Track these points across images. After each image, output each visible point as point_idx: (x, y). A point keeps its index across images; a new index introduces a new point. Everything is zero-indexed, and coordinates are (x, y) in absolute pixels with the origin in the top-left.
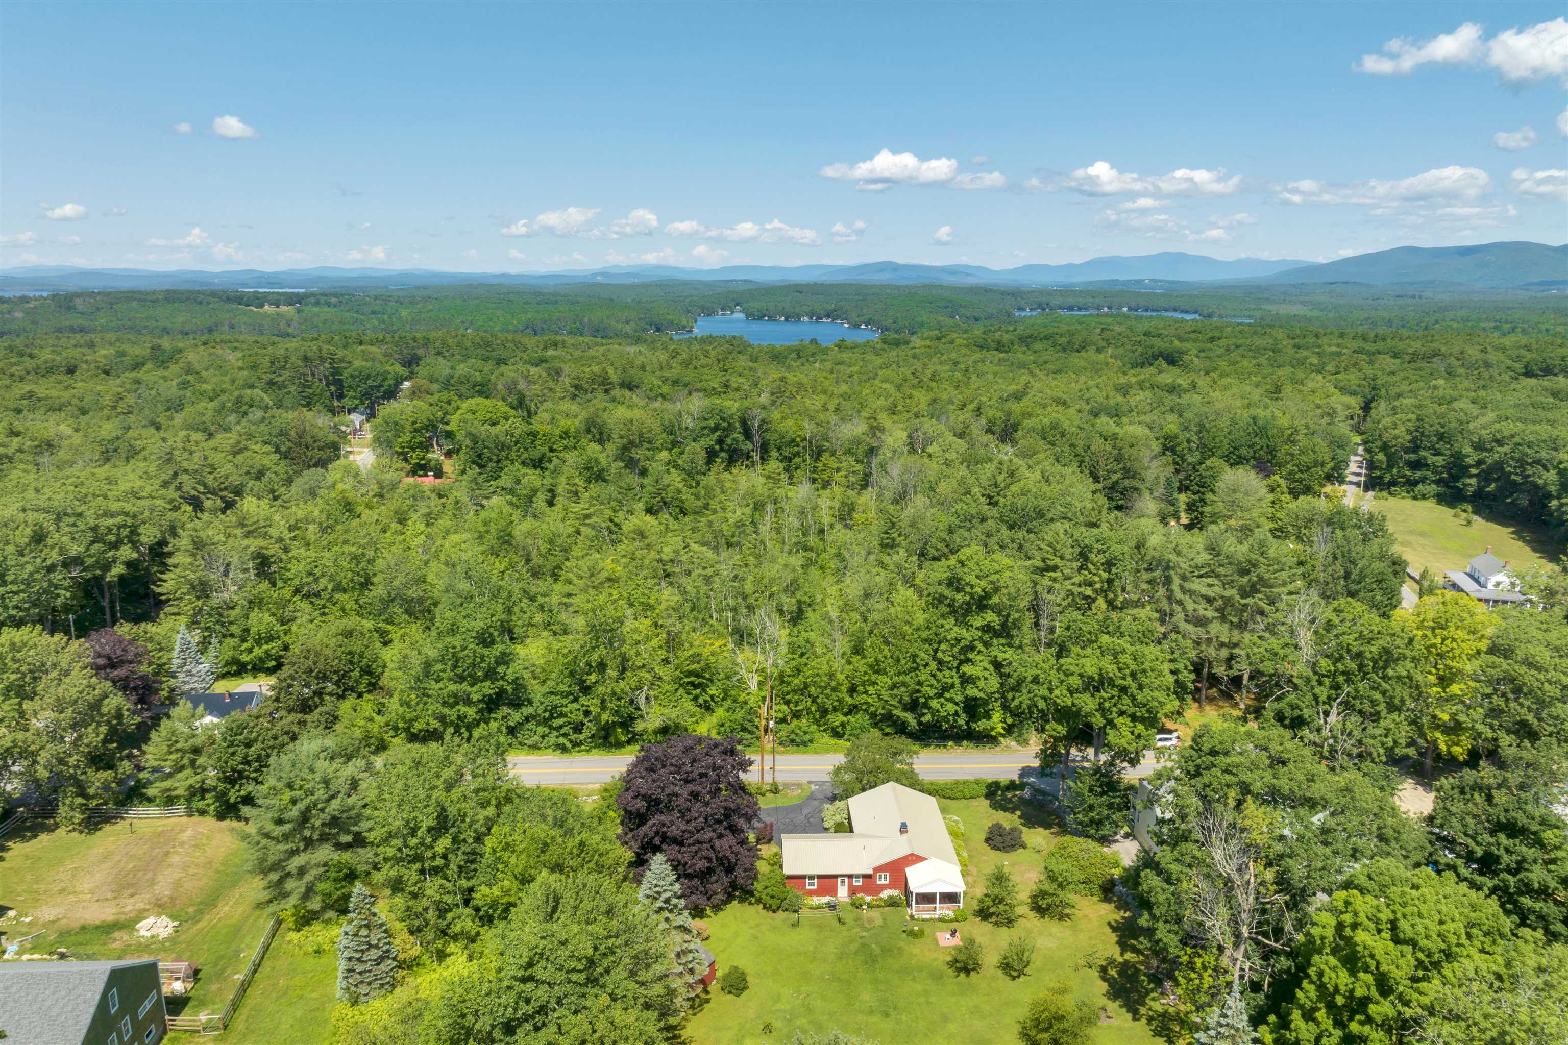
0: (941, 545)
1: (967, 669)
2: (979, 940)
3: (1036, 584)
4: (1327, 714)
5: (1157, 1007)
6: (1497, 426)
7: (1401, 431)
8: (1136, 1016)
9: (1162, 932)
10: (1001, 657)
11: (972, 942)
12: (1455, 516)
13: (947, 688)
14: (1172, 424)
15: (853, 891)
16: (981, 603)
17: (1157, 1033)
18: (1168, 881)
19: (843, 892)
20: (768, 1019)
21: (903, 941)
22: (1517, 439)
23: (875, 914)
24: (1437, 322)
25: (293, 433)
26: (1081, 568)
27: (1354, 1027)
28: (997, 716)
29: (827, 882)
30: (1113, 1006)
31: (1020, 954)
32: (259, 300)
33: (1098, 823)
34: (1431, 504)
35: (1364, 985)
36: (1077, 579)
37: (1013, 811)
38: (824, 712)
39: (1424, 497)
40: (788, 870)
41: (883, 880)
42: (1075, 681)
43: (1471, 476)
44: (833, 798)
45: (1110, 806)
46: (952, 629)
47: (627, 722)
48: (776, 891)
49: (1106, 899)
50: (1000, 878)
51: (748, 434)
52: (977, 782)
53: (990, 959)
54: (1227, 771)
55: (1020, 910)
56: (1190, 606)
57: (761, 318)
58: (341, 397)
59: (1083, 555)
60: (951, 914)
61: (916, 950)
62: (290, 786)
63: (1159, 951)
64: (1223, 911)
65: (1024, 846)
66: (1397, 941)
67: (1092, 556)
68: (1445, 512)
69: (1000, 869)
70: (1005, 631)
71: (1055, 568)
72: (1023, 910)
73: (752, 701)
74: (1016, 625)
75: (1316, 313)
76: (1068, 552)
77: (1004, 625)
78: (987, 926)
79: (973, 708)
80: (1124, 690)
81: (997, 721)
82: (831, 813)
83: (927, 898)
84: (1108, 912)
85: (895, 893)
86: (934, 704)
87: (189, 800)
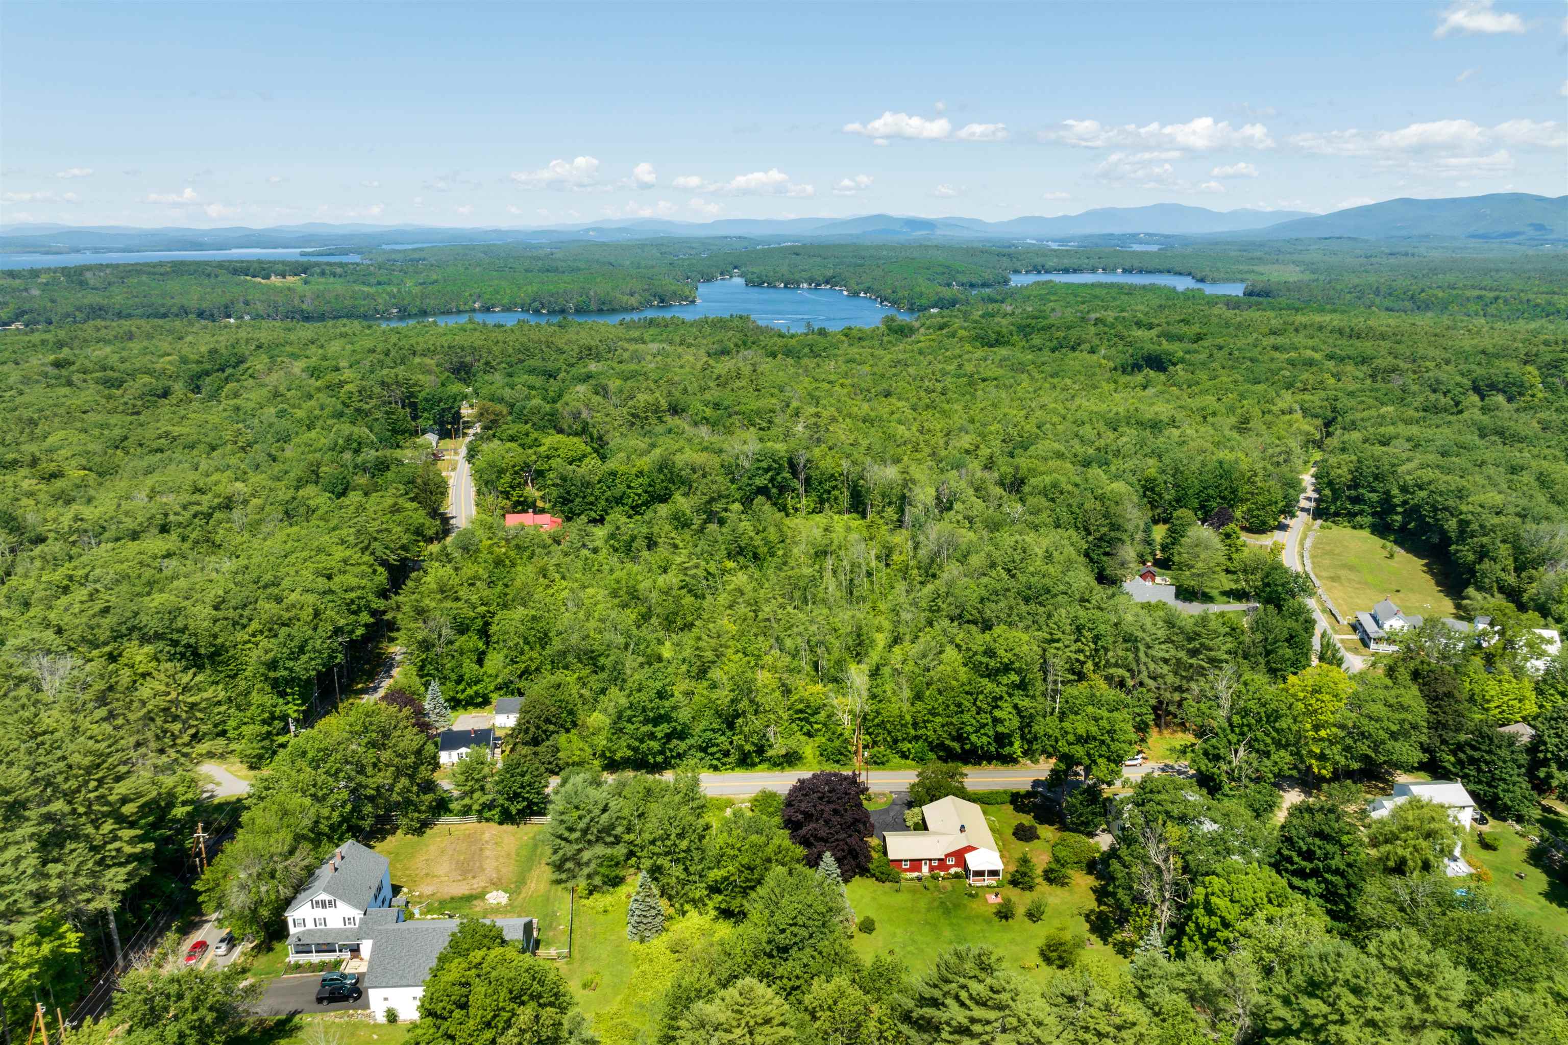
0: (974, 612)
1: (997, 713)
2: (1013, 899)
3: (1044, 650)
4: (1236, 751)
5: (1119, 937)
6: (1419, 472)
7: (1343, 471)
8: (1106, 942)
9: (1121, 893)
10: (1021, 704)
11: (1009, 901)
12: (1384, 547)
13: (984, 726)
14: (1151, 467)
15: (932, 869)
16: (1007, 668)
17: (1118, 952)
18: (1125, 867)
19: (925, 869)
20: (891, 947)
21: (966, 900)
22: (1432, 487)
23: (947, 883)
24: (1423, 291)
25: (419, 481)
26: (1076, 641)
27: (1210, 943)
28: (1017, 744)
29: (916, 864)
30: (1093, 938)
31: (1038, 908)
32: (264, 269)
33: (1086, 824)
34: (1365, 533)
35: (1214, 923)
36: (1073, 648)
37: (1028, 813)
38: (896, 741)
39: (1361, 527)
40: (892, 855)
41: (951, 862)
42: (1071, 737)
43: (1397, 513)
44: (910, 805)
45: (1094, 814)
46: (989, 686)
47: (760, 750)
48: (884, 869)
49: (1090, 873)
50: (1025, 861)
51: (795, 473)
52: (1005, 792)
53: (1020, 911)
54: (1158, 804)
55: (1037, 881)
56: (1152, 666)
57: (760, 285)
58: (415, 418)
59: (1079, 629)
60: (995, 883)
61: (974, 906)
62: (577, 808)
63: (1119, 905)
64: (1155, 884)
65: (1038, 838)
66: (1232, 901)
67: (1085, 632)
68: (1376, 541)
69: (1025, 854)
70: (1023, 686)
71: (1058, 641)
72: (1039, 880)
73: (847, 734)
74: (1032, 682)
75: (1307, 277)
76: (1068, 629)
77: (1022, 681)
78: (1017, 891)
79: (1002, 739)
80: (1103, 742)
81: (1017, 747)
82: (912, 816)
83: (979, 874)
84: (1091, 881)
85: (959, 870)
86: (973, 738)
87: (480, 812)
